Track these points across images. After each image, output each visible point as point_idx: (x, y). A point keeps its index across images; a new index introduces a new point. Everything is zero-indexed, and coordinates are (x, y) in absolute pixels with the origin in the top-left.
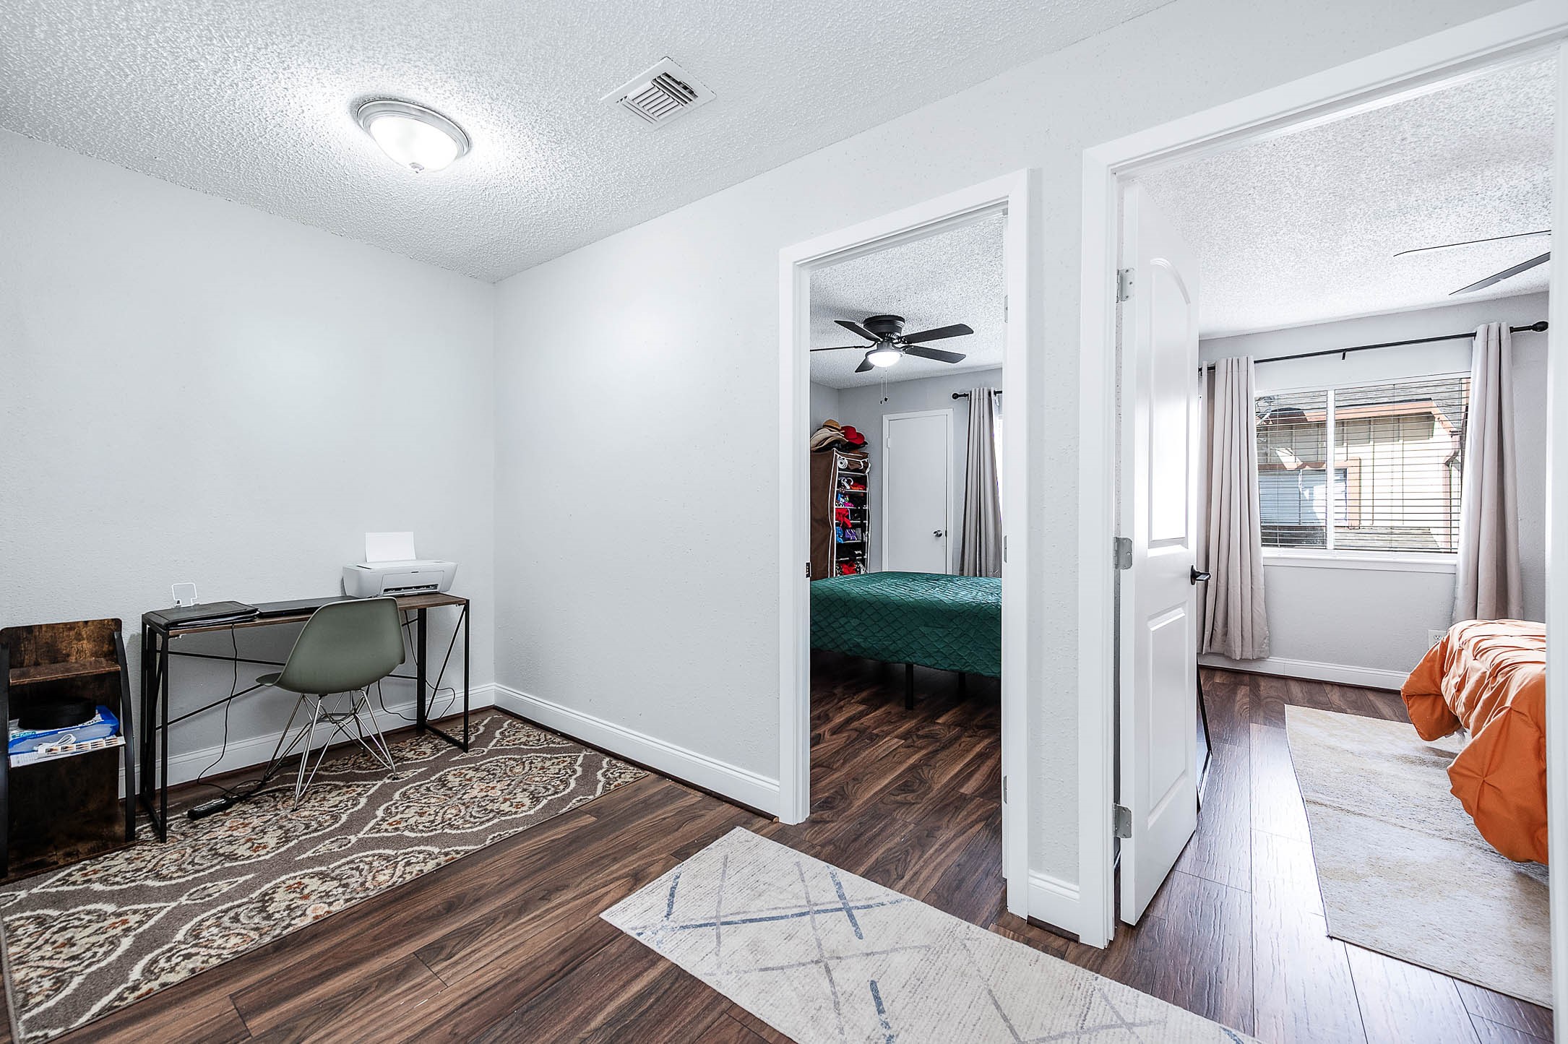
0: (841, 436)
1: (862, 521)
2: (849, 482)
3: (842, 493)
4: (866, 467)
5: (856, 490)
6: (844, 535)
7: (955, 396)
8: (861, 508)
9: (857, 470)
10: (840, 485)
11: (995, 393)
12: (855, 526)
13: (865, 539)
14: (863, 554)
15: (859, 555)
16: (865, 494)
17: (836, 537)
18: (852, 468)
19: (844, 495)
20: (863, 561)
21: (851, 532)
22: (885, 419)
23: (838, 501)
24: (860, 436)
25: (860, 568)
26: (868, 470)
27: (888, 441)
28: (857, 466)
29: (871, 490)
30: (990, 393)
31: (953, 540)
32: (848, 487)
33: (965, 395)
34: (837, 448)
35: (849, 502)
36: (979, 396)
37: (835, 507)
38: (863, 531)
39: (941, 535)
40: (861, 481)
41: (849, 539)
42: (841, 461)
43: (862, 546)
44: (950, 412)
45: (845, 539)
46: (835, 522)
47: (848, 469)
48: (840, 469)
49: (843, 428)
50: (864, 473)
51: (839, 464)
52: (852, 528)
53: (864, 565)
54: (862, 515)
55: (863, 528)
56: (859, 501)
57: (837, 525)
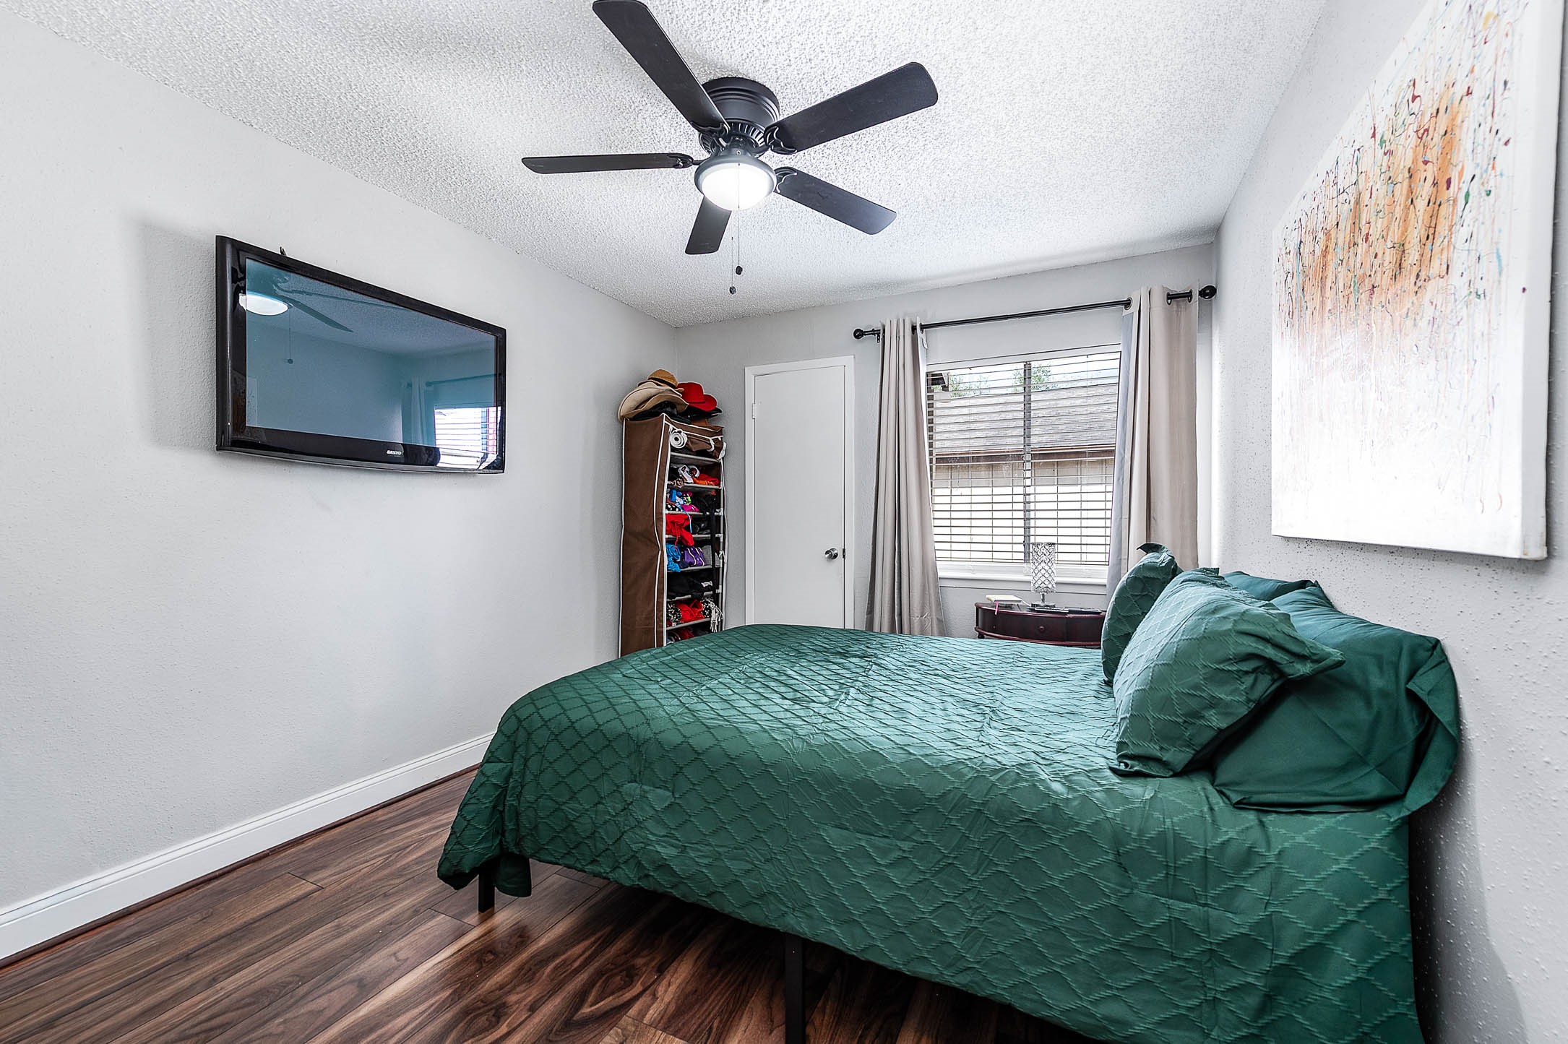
0: (678, 395)
1: (713, 534)
2: (692, 472)
3: (678, 490)
4: (719, 449)
5: (704, 485)
6: (683, 556)
7: (859, 334)
8: (712, 514)
9: (703, 453)
10: (674, 474)
11: (923, 327)
12: (701, 543)
13: (719, 563)
14: (716, 586)
15: (708, 589)
16: (718, 491)
17: (666, 562)
18: (695, 448)
19: (684, 492)
20: (716, 598)
21: (695, 553)
22: (750, 373)
23: (671, 500)
24: (710, 400)
25: (709, 609)
26: (722, 454)
27: (754, 409)
28: (705, 446)
29: (728, 485)
30: (914, 328)
31: (855, 565)
32: (690, 480)
33: (873, 332)
34: (671, 415)
35: (693, 503)
36: (898, 332)
37: (665, 512)
38: (716, 550)
39: (836, 556)
40: (712, 471)
41: (691, 564)
42: (677, 437)
43: (714, 574)
44: (849, 361)
45: (683, 564)
46: (665, 536)
47: (686, 449)
48: (673, 449)
49: (681, 385)
50: (716, 457)
51: (672, 441)
52: (696, 546)
53: (717, 604)
54: (715, 524)
55: (716, 545)
56: (708, 503)
57: (668, 541)
